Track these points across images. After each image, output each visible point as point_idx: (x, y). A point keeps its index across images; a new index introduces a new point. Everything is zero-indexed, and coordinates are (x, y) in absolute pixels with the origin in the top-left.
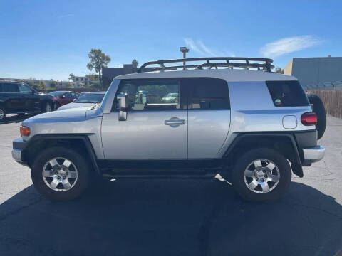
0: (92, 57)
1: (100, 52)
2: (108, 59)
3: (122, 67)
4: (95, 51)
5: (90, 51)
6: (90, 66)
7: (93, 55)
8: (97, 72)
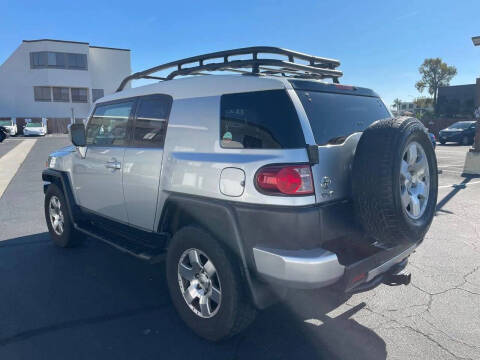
0: (425, 72)
1: (438, 62)
2: (452, 72)
3: (475, 82)
4: (431, 61)
5: (423, 62)
6: (420, 86)
7: (427, 69)
8: (431, 93)
